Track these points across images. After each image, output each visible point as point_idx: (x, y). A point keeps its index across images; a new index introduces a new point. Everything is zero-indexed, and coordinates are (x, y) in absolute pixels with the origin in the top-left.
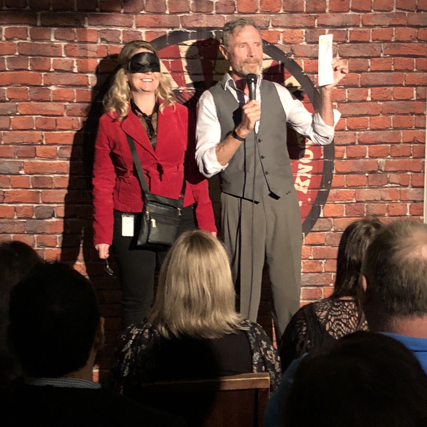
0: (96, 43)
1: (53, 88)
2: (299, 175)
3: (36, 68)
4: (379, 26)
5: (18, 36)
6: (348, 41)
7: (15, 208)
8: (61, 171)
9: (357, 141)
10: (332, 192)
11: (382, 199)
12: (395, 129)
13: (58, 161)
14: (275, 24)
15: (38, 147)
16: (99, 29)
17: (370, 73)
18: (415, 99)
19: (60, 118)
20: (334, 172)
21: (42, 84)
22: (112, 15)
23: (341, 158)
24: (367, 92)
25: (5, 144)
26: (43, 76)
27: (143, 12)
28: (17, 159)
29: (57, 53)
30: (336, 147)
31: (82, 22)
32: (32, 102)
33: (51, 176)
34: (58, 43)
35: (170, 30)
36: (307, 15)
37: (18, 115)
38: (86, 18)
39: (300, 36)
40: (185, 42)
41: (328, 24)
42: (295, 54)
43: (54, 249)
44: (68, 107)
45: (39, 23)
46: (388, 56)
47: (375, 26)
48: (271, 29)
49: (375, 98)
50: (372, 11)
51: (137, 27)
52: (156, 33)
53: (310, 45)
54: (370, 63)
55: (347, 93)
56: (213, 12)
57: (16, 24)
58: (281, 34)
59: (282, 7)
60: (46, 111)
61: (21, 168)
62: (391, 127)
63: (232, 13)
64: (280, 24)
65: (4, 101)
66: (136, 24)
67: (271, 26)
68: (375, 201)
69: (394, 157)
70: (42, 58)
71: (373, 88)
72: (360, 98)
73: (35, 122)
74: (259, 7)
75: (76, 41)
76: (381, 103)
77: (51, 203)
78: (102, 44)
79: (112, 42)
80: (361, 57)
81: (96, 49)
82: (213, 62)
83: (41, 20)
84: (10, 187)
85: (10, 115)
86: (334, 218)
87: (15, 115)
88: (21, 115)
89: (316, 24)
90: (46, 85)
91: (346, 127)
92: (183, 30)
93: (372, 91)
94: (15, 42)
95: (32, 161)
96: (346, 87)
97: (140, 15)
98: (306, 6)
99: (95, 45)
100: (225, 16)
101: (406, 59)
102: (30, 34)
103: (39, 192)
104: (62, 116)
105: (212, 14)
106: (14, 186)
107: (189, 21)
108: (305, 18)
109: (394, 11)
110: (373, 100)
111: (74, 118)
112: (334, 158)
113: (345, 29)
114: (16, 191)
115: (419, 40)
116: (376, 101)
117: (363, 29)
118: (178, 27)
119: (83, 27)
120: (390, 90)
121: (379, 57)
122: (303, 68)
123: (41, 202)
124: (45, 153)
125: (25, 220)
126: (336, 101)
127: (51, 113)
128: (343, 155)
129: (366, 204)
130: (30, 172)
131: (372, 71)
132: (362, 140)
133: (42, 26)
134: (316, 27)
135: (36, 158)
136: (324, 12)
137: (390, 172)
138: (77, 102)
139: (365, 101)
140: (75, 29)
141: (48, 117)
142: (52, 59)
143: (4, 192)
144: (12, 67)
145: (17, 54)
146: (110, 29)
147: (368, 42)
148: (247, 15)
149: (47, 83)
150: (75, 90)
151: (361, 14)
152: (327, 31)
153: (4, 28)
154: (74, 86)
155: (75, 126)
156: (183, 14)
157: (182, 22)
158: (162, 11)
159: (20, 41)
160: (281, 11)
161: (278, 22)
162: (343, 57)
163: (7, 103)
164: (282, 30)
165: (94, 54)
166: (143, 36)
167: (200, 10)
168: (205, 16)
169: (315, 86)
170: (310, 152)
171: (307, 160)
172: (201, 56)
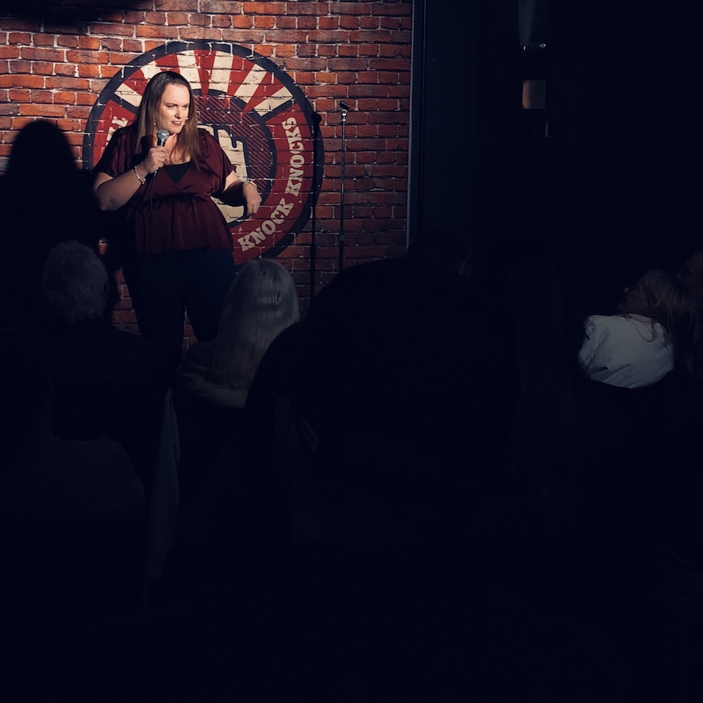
1: (54, 91)
2: (290, 179)
3: (38, 72)
4: (366, 42)
5: (22, 41)
6: (337, 56)
9: (345, 148)
10: (322, 195)
11: (369, 203)
12: (380, 137)
14: (268, 39)
16: (101, 37)
18: (399, 110)
19: (61, 119)
20: (324, 176)
21: (44, 87)
22: (112, 25)
24: (355, 103)
25: (5, 143)
26: (45, 79)
27: (143, 23)
29: (60, 58)
30: (326, 153)
31: (84, 30)
32: (34, 104)
34: (60, 49)
35: (169, 40)
36: (299, 31)
37: (19, 116)
38: (89, 27)
39: (292, 50)
40: (183, 52)
41: (318, 40)
42: (287, 67)
44: (69, 110)
45: (42, 30)
46: (375, 69)
47: (362, 42)
48: (264, 43)
49: (362, 109)
50: (359, 28)
51: (137, 37)
52: (156, 42)
53: (302, 59)
54: (357, 76)
55: (336, 104)
56: (210, 26)
57: (20, 30)
58: (275, 48)
59: (275, 24)
60: (48, 112)
62: (377, 136)
63: (229, 27)
64: (273, 39)
65: (7, 102)
66: (136, 34)
67: (264, 41)
68: (362, 204)
69: (380, 164)
70: (46, 62)
71: (360, 99)
74: (254, 23)
75: (78, 48)
76: (368, 113)
78: (103, 51)
79: (113, 50)
80: (349, 71)
81: (98, 56)
82: (209, 71)
83: (45, 28)
85: (11, 116)
86: (323, 219)
87: (16, 115)
88: (22, 115)
89: (307, 40)
91: (335, 135)
92: (182, 41)
93: (359, 101)
94: (18, 47)
96: (335, 98)
97: (140, 26)
98: (298, 23)
99: (96, 52)
100: (221, 30)
101: (390, 73)
102: (33, 39)
104: (63, 117)
107: (187, 32)
108: (297, 34)
109: (379, 28)
110: (360, 110)
111: (75, 120)
112: (324, 163)
113: (334, 45)
115: (402, 56)
116: (363, 111)
117: (351, 45)
118: (176, 38)
119: (86, 35)
120: (375, 101)
121: (366, 70)
122: (295, 80)
126: (326, 111)
127: (52, 115)
128: (332, 161)
129: (353, 207)
131: (358, 84)
132: (349, 147)
133: (46, 32)
134: (307, 42)
136: (315, 28)
137: (376, 177)
138: (77, 105)
139: (353, 111)
140: (78, 37)
142: (54, 64)
144: (15, 70)
145: (20, 58)
146: (111, 37)
147: (356, 57)
148: (243, 30)
149: (49, 87)
150: (75, 94)
151: (349, 31)
152: (317, 46)
153: (8, 33)
154: (75, 89)
155: (75, 127)
156: (182, 27)
157: (180, 34)
158: (161, 23)
159: (24, 46)
160: (275, 27)
161: (272, 37)
162: (332, 70)
163: (9, 104)
164: (275, 45)
165: (96, 61)
166: (143, 45)
167: (197, 23)
168: (202, 29)
169: (306, 96)
170: (301, 158)
171: (298, 165)
172: (198, 65)
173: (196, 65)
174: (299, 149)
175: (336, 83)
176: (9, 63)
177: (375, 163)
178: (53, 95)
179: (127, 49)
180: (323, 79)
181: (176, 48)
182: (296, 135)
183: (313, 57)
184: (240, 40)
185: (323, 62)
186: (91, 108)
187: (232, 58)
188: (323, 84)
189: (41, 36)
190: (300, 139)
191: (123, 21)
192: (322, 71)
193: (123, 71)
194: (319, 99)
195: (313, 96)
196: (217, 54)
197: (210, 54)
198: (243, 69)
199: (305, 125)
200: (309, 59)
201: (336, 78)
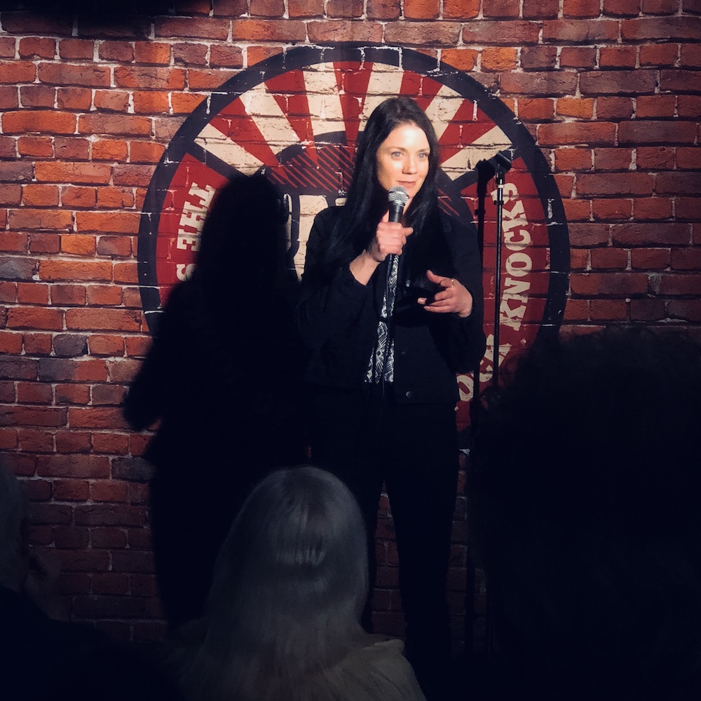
0: (167, 65)
1: (93, 139)
2: (505, 297)
3: (67, 106)
4: (653, 40)
5: (41, 53)
6: (597, 67)
7: (23, 337)
8: (100, 277)
9: (610, 240)
10: (564, 329)
12: (679, 220)
13: (97, 260)
14: (468, 39)
15: (64, 237)
16: (172, 43)
17: (635, 122)
19: (104, 188)
20: (569, 294)
21: (76, 133)
22: (195, 20)
23: (582, 270)
24: (630, 154)
25: (11, 230)
26: (78, 119)
27: (245, 15)
28: (30, 255)
29: (103, 81)
30: (573, 251)
31: (145, 30)
32: (59, 161)
33: (84, 284)
34: (105, 66)
35: (290, 45)
36: (525, 22)
37: (34, 183)
38: (153, 25)
39: (512, 57)
40: (314, 66)
41: (560, 37)
42: (502, 89)
43: (83, 408)
44: (117, 170)
46: (669, 91)
47: (645, 40)
48: (461, 46)
49: (643, 166)
50: (641, 14)
51: (235, 40)
52: (268, 50)
53: (530, 74)
54: (635, 105)
55: (593, 157)
56: (363, 17)
57: (38, 33)
58: (480, 55)
59: (481, 10)
60: (81, 176)
61: (35, 271)
62: (673, 217)
63: (396, 19)
64: (478, 39)
65: (14, 159)
66: (233, 36)
67: (461, 42)
69: (677, 271)
70: (80, 89)
71: (639, 148)
72: (617, 165)
73: (60, 195)
74: (442, 10)
75: (134, 62)
76: (655, 174)
77: (82, 331)
78: (176, 67)
79: (193, 65)
80: (620, 94)
81: (166, 76)
82: (360, 100)
83: (79, 28)
84: (17, 301)
85: (22, 182)
87: (29, 182)
88: (39, 182)
89: (540, 38)
90: (82, 134)
91: (591, 215)
92: (312, 46)
93: (638, 152)
94: (34, 62)
95: (53, 259)
96: (592, 146)
97: (240, 20)
98: (523, 7)
99: (164, 68)
100: (383, 24)
102: (60, 49)
103: (63, 311)
104: (106, 185)
105: (362, 20)
106: (24, 301)
107: (321, 30)
108: (521, 28)
109: (680, 14)
110: (639, 169)
111: (126, 189)
112: (570, 270)
113: (592, 47)
114: (26, 309)
116: (646, 170)
117: (624, 46)
118: (303, 41)
119: (147, 40)
120: (670, 152)
121: (652, 93)
122: (516, 113)
123: (65, 328)
124: (76, 245)
125: (38, 359)
126: (574, 170)
127: (89, 181)
128: (585, 265)
130: (50, 277)
131: (637, 119)
132: (619, 239)
133: (81, 36)
134: (540, 42)
135: (61, 254)
136: (555, 17)
137: (670, 297)
138: (131, 163)
139: (626, 170)
140: (133, 44)
141: (84, 187)
142: (94, 91)
143: (7, 309)
144: (28, 103)
145: (37, 81)
146: (190, 42)
147: (633, 69)
148: (421, 24)
149: (84, 131)
150: (128, 143)
151: (620, 20)
152: (559, 49)
153: (18, 39)
154: (127, 135)
155: (127, 201)
156: (313, 20)
157: (310, 32)
158: (277, 14)
159: (43, 61)
160: (481, 17)
161: (474, 34)
162: (586, 94)
163: (18, 162)
164: (480, 48)
165: (163, 84)
166: (245, 54)
167: (341, 13)
168: (349, 23)
169: (537, 143)
170: (526, 259)
171: (520, 273)
172: (340, 89)
173: (336, 89)
174: (523, 242)
175: (594, 118)
176: (19, 92)
177: (668, 269)
178: (91, 146)
179: (216, 63)
180: (569, 111)
181: (303, 59)
182: (518, 216)
183: (551, 69)
184: (417, 42)
185: (568, 79)
186: (153, 168)
187: (402, 75)
188: (569, 121)
189: (73, 44)
190: (525, 223)
191: (211, 14)
192: (567, 96)
193: (209, 102)
194: (561, 147)
195: (549, 142)
196: (374, 68)
197: (361, 67)
198: (421, 94)
199: (534, 197)
200: (544, 74)
201: (593, 109)
